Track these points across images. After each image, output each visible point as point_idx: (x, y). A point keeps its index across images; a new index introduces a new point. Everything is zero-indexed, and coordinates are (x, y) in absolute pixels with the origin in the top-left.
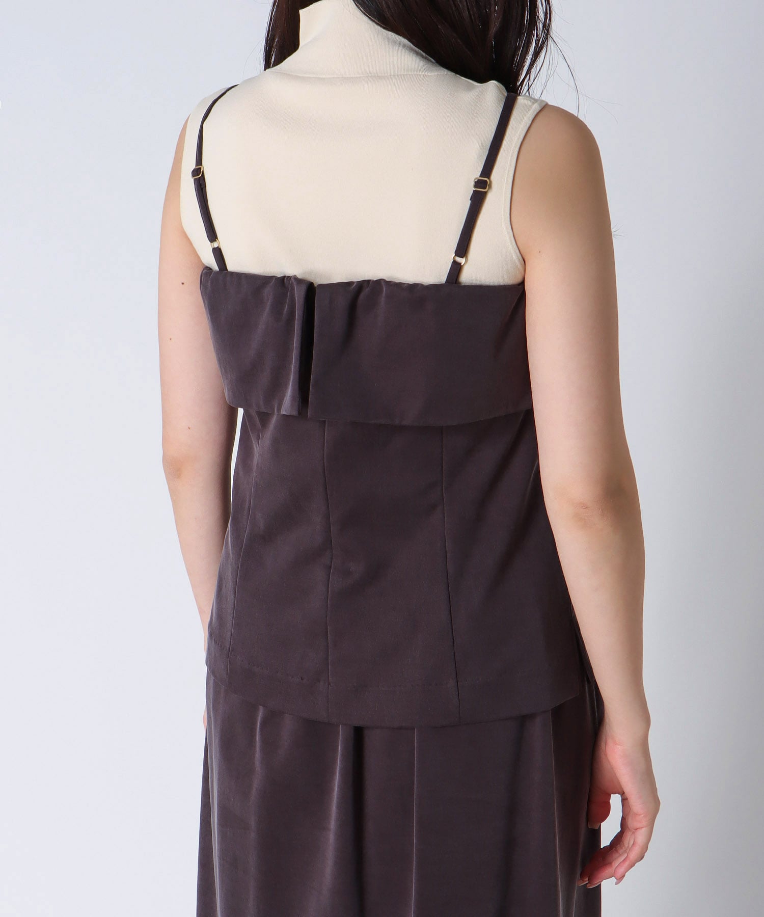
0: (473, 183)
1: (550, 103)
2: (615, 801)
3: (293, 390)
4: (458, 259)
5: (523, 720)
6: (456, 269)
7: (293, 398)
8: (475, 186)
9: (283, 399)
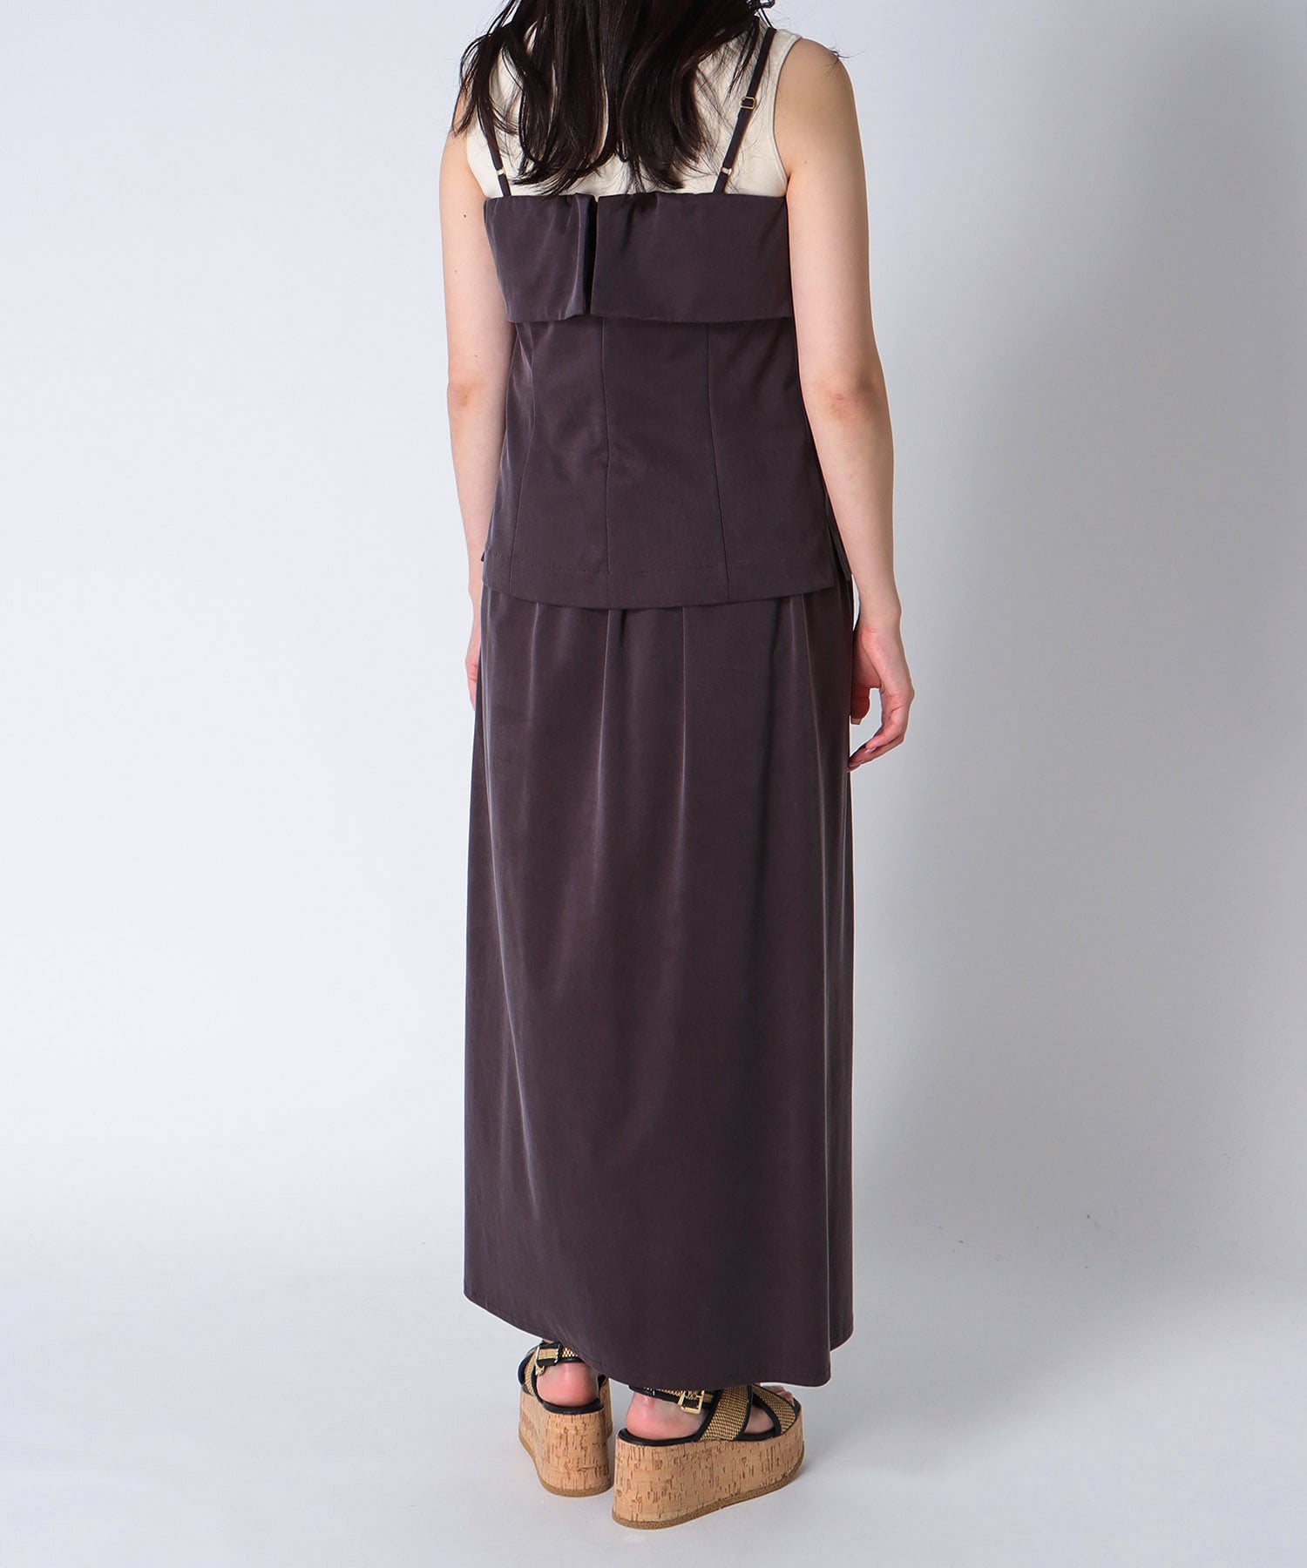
0: (740, 102)
1: (804, 37)
2: (874, 694)
3: (578, 291)
4: (725, 170)
5: (781, 601)
6: (723, 179)
7: (577, 297)
8: (742, 105)
9: (567, 305)
